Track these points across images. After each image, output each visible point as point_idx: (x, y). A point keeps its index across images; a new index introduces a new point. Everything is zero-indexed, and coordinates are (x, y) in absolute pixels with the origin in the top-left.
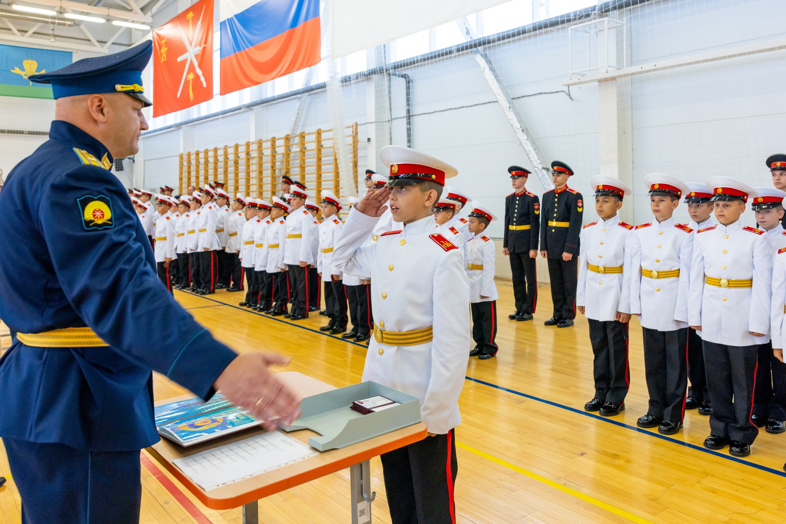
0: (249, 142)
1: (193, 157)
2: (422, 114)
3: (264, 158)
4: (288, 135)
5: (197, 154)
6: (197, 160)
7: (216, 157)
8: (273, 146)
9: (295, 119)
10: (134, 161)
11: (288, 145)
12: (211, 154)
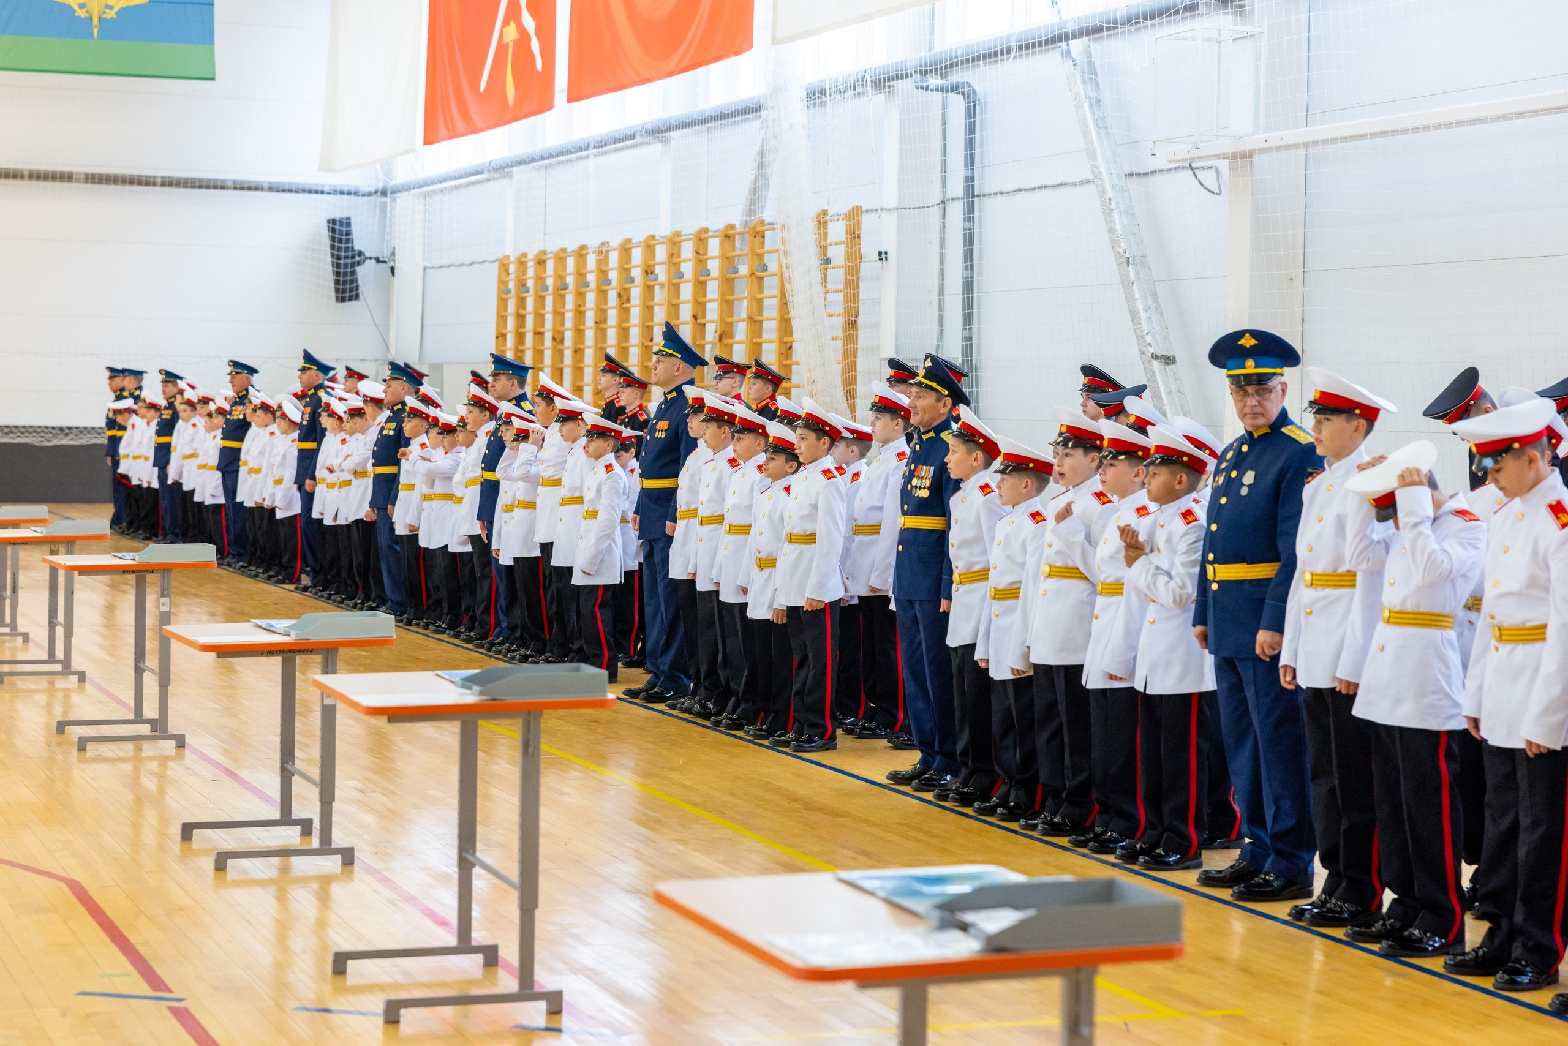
0: (653, 237)
1: (531, 272)
2: (996, 194)
3: (682, 285)
4: (732, 227)
5: (541, 262)
6: (540, 280)
7: (581, 275)
8: (700, 256)
9: (752, 178)
10: (392, 269)
11: (730, 254)
12: (571, 263)
